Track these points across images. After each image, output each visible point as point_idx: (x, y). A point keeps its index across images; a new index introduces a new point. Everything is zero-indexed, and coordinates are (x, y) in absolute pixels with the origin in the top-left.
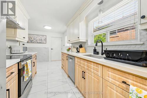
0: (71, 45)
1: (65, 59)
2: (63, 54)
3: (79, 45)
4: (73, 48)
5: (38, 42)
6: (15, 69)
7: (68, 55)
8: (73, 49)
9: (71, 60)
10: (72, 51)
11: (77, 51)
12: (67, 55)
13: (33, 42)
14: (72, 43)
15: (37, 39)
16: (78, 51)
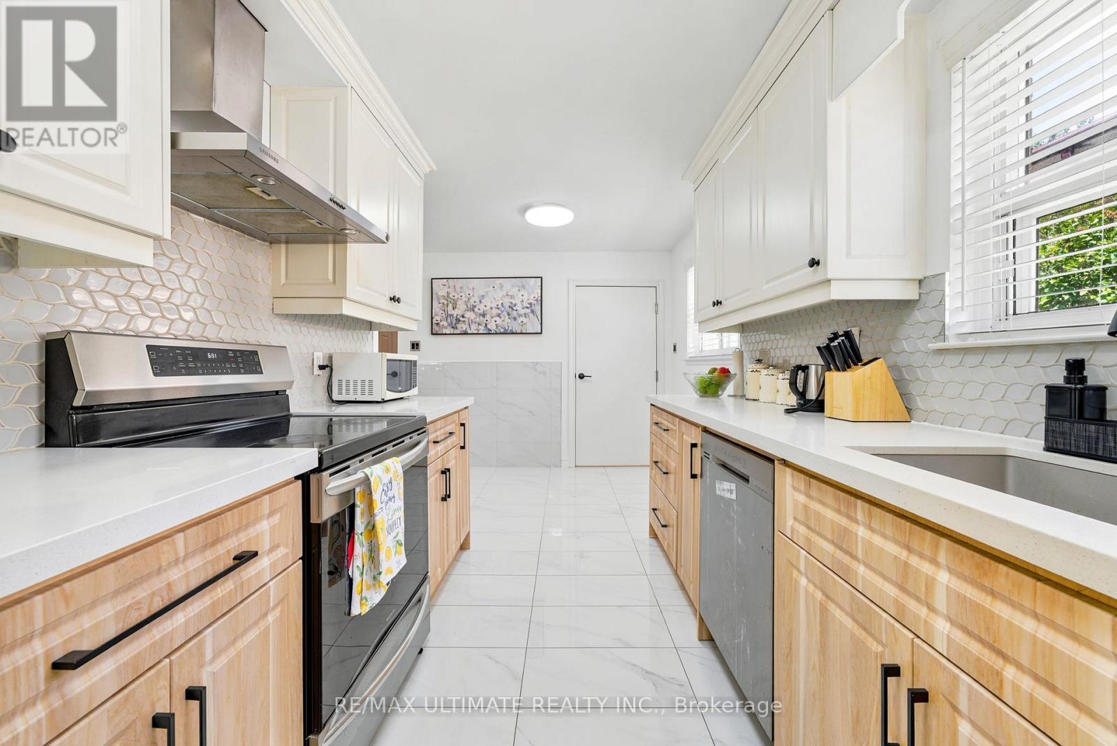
0: (734, 340)
1: (679, 463)
2: (664, 418)
3: (823, 342)
4: (749, 366)
5: (492, 326)
6: (273, 528)
7: (706, 430)
8: (749, 376)
9: (727, 488)
10: (741, 396)
11: (793, 400)
12: (696, 437)
13: (462, 327)
14: (743, 328)
15: (489, 303)
16: (812, 394)
